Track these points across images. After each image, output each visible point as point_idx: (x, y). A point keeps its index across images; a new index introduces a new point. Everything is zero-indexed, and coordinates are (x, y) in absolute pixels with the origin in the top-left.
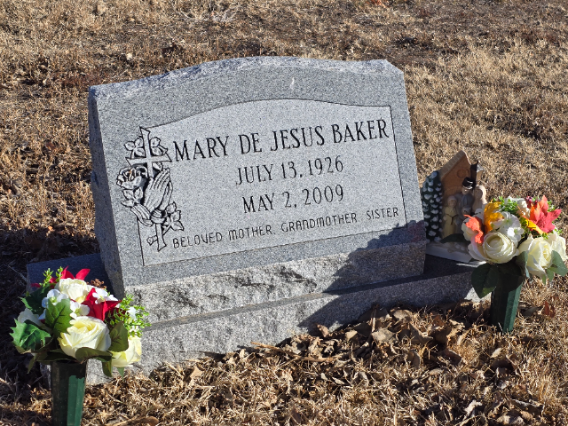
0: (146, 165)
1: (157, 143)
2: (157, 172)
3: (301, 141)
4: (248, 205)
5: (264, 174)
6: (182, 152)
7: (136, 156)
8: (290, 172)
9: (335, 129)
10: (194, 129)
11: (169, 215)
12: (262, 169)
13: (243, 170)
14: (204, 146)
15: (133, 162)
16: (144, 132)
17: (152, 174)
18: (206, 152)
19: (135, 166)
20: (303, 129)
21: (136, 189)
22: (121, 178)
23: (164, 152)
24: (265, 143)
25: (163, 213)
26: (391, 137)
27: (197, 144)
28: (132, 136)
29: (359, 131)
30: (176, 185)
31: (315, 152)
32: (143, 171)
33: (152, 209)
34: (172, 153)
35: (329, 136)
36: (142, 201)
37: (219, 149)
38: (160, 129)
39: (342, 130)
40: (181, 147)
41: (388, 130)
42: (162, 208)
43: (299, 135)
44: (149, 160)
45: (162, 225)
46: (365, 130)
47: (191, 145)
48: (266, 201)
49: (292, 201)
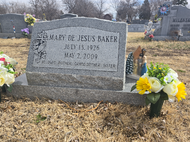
0: (41, 40)
1: (46, 34)
2: (43, 42)
3: (87, 39)
4: (66, 55)
5: (73, 47)
6: (52, 37)
7: (40, 37)
8: (81, 48)
9: (99, 37)
10: (56, 32)
11: (43, 54)
12: (73, 46)
13: (67, 45)
15: (38, 38)
16: (43, 31)
18: (58, 38)
19: (38, 40)
20: (89, 36)
21: (37, 45)
22: (34, 42)
23: (47, 37)
25: (42, 53)
26: (118, 42)
27: (56, 36)
28: (40, 32)
29: (107, 39)
30: (47, 46)
31: (91, 43)
32: (40, 41)
33: (39, 51)
34: (49, 38)
35: (96, 39)
36: (37, 49)
37: (62, 38)
38: (47, 31)
39: (102, 38)
41: (118, 40)
42: (42, 52)
44: (42, 39)
45: (40, 56)
46: (109, 39)
47: (54, 36)
48: (72, 55)
49: (80, 57)
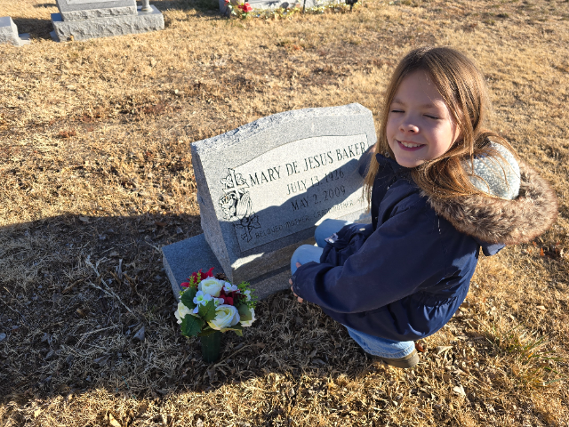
0: (234, 192)
1: (239, 177)
2: (241, 195)
3: (320, 162)
4: (295, 205)
6: (254, 179)
7: (228, 187)
9: (338, 152)
10: (258, 166)
11: (251, 220)
13: (290, 185)
14: (267, 174)
15: (227, 191)
16: (232, 172)
17: (239, 197)
18: (268, 178)
19: (228, 193)
20: (320, 155)
21: (230, 207)
22: (221, 202)
23: (244, 182)
24: (301, 167)
25: (248, 219)
27: (263, 174)
28: (224, 175)
29: (351, 152)
30: (253, 200)
31: (329, 168)
32: (233, 195)
33: (241, 218)
34: (249, 182)
35: (335, 157)
36: (235, 214)
37: (275, 174)
38: (240, 168)
39: (342, 152)
40: (254, 178)
42: (247, 216)
43: (319, 159)
44: (236, 188)
45: (248, 226)
46: (354, 150)
47: (259, 176)
48: (304, 202)
49: (319, 200)
